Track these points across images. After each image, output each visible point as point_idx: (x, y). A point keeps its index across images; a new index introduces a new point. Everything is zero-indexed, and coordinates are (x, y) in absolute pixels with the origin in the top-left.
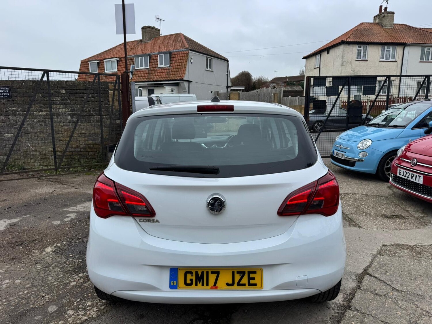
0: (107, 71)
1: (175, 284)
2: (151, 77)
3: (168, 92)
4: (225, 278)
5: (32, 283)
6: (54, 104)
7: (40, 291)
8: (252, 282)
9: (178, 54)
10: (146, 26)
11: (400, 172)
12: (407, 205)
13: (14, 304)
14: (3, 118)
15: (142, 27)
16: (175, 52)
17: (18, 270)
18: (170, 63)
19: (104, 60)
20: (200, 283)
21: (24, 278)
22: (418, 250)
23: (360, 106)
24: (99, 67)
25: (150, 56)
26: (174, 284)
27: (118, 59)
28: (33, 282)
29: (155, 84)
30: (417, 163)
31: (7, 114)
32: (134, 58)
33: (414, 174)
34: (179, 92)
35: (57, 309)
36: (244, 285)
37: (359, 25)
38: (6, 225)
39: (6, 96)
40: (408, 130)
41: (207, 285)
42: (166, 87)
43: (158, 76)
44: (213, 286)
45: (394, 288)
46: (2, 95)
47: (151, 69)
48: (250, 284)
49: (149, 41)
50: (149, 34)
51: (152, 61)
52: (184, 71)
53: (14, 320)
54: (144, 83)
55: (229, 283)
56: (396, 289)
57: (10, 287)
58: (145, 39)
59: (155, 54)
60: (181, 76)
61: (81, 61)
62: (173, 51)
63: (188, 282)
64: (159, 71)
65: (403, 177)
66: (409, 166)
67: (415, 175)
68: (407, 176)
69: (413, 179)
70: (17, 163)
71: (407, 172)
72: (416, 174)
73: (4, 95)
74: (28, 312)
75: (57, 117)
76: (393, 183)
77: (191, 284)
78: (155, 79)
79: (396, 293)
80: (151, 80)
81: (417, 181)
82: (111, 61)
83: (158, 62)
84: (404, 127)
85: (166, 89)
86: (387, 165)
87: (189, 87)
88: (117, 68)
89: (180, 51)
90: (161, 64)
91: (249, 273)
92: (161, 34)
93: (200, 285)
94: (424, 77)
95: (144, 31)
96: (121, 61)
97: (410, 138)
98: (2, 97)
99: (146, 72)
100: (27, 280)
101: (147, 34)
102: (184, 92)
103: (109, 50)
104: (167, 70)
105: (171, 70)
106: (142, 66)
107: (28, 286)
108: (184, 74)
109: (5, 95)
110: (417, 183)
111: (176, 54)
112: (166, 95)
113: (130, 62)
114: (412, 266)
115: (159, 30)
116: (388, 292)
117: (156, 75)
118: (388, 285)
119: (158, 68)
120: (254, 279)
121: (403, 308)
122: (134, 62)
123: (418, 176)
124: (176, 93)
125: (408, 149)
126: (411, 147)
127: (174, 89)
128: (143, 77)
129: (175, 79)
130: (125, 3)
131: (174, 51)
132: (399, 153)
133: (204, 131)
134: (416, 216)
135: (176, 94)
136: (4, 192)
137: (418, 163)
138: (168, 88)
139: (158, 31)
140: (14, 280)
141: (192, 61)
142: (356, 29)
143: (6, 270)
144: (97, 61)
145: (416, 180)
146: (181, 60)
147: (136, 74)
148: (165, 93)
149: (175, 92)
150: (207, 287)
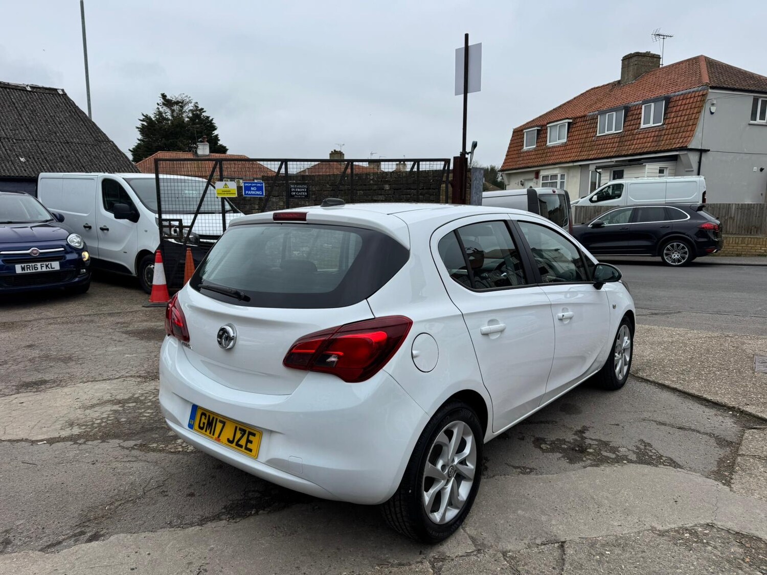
0: (551, 143)
2: (624, 147)
3: (650, 175)
4: (228, 433)
8: (249, 446)
9: (683, 99)
10: (631, 54)
15: (623, 58)
16: (677, 96)
18: (664, 119)
19: (548, 125)
20: (209, 429)
24: (539, 137)
25: (627, 110)
26: (192, 423)
27: (571, 121)
29: (630, 161)
32: (597, 116)
34: (676, 174)
36: (241, 446)
41: (213, 435)
42: (647, 166)
43: (636, 146)
44: (217, 436)
47: (627, 133)
48: (247, 449)
49: (633, 81)
50: (636, 67)
51: (630, 118)
52: (691, 130)
53: (141, 431)
54: (609, 160)
58: (626, 78)
59: (637, 105)
60: (682, 142)
61: (514, 130)
62: (673, 94)
63: (202, 424)
64: (640, 136)
77: (202, 428)
78: (630, 152)
80: (624, 153)
82: (558, 126)
83: (641, 118)
85: (646, 169)
87: (700, 163)
88: (568, 137)
89: (689, 93)
90: (646, 122)
91: (250, 433)
92: (661, 63)
93: (208, 432)
95: (626, 63)
96: (575, 123)
99: (616, 139)
101: (631, 69)
102: (689, 172)
103: (560, 107)
104: (657, 132)
105: (664, 131)
106: (610, 129)
108: (690, 138)
109: (303, 195)
111: (679, 100)
112: (645, 180)
113: (590, 124)
115: (659, 56)
117: (634, 143)
119: (639, 130)
120: (250, 442)
122: (597, 123)
124: (669, 176)
127: (666, 168)
128: (610, 149)
129: (669, 148)
130: (469, 45)
131: (677, 93)
135: (669, 178)
138: (651, 168)
139: (656, 59)
141: (713, 109)
144: (536, 128)
146: (688, 111)
147: (597, 145)
148: (644, 177)
149: (667, 174)
150: (213, 436)
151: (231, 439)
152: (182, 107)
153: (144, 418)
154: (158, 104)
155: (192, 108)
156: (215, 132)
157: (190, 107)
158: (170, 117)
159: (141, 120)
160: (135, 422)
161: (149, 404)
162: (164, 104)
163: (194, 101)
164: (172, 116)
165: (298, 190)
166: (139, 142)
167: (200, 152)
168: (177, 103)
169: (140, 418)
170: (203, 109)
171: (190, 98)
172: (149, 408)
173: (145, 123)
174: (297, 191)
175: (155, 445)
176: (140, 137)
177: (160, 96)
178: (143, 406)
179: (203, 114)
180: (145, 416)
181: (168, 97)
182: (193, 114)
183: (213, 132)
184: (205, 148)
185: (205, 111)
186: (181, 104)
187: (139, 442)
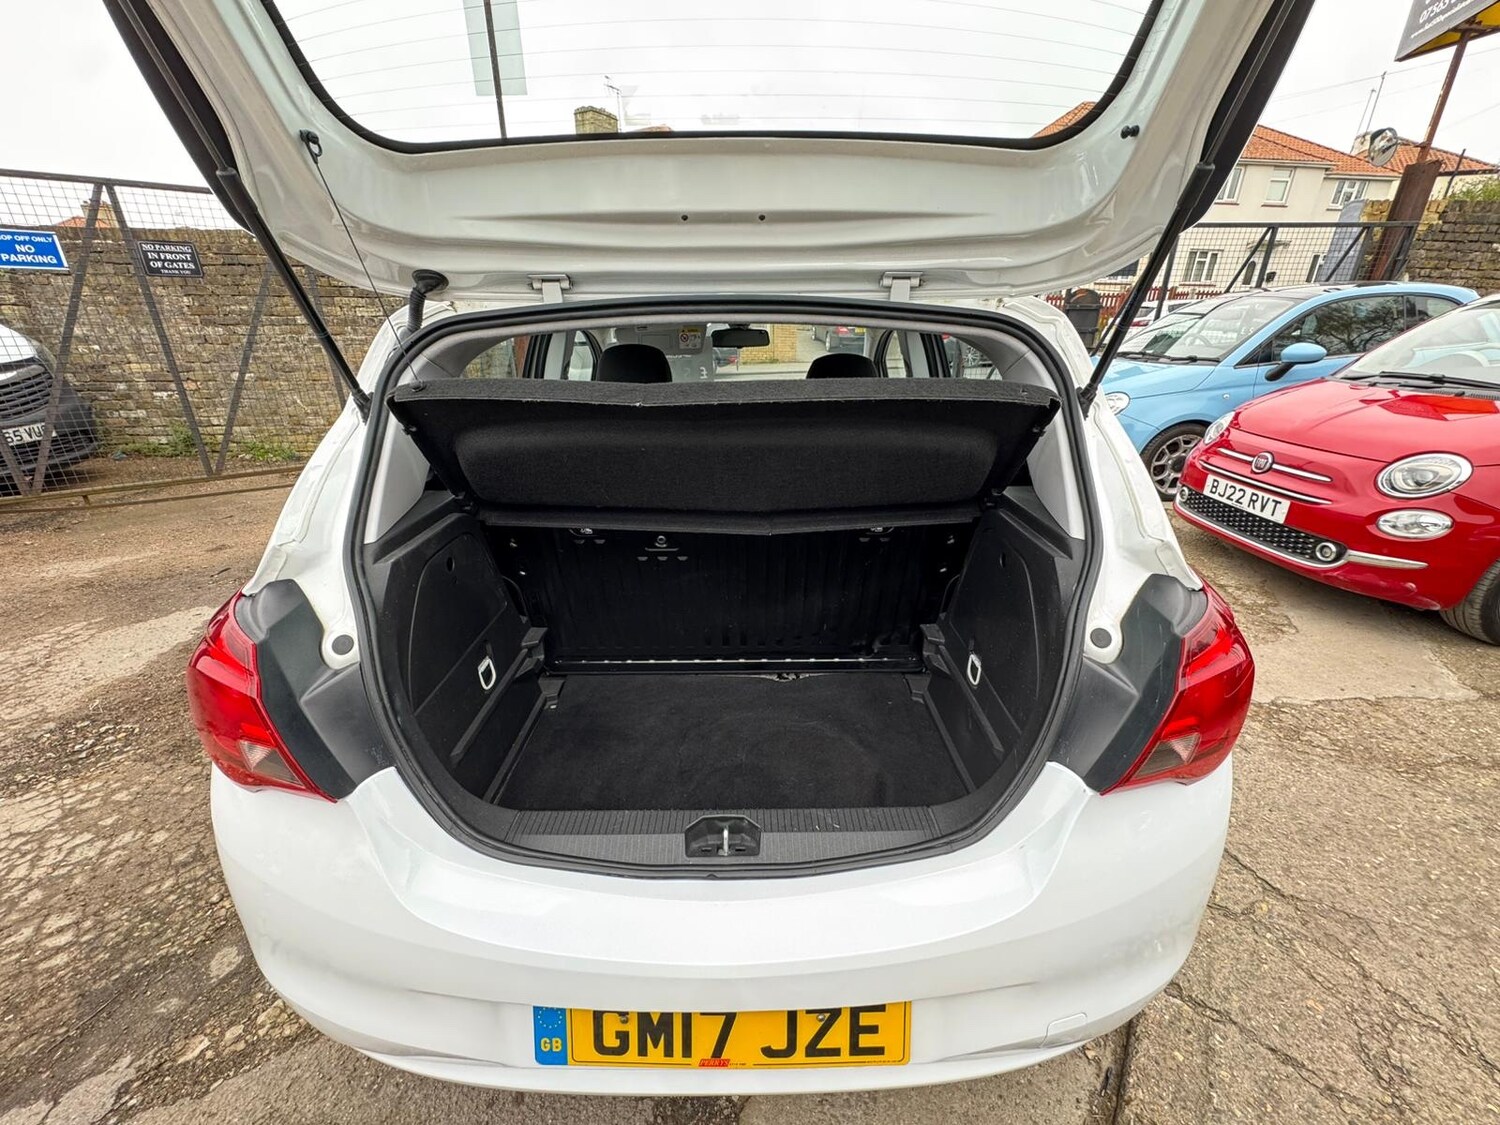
1: (557, 1047)
5: (198, 845)
6: (341, 295)
7: (213, 879)
8: (865, 1041)
10: (583, 107)
11: (1213, 486)
12: (1216, 568)
13: (112, 939)
14: (222, 333)
15: (576, 108)
17: (173, 791)
20: (656, 1045)
21: (182, 822)
22: (1288, 720)
23: (1095, 305)
26: (554, 1050)
28: (202, 843)
30: (1272, 464)
31: (229, 322)
33: (1260, 494)
35: (239, 966)
36: (836, 1052)
37: (1076, 108)
38: (200, 625)
39: (187, 272)
40: (1226, 370)
41: (687, 1051)
44: (708, 1054)
45: (1267, 883)
46: (176, 269)
48: (856, 1049)
50: (591, 126)
53: (88, 1014)
55: (774, 1048)
56: (1274, 888)
57: (128, 861)
63: (611, 1041)
65: (1224, 500)
66: (1246, 471)
67: (1263, 497)
68: (1235, 497)
69: (1254, 508)
70: (275, 445)
71: (1238, 486)
72: (1267, 496)
73: (179, 269)
74: (147, 974)
75: (355, 330)
76: (1186, 511)
77: (622, 1049)
79: (1280, 908)
81: (1266, 514)
84: (1217, 361)
86: (1158, 460)
91: (857, 1011)
92: (618, 127)
93: (656, 1053)
94: (1265, 229)
95: (581, 117)
97: (1224, 391)
98: (177, 272)
100: (188, 829)
101: (588, 127)
107: (182, 857)
109: (184, 269)
110: (1262, 519)
114: (1293, 789)
115: (615, 116)
116: (1252, 898)
118: (1245, 867)
120: (873, 1030)
121: (1320, 979)
123: (1274, 501)
125: (1235, 423)
126: (1240, 417)
132: (1212, 435)
133: (705, 373)
134: (1247, 602)
136: (226, 524)
137: (1275, 466)
139: (612, 121)
140: (149, 833)
142: (1070, 117)
143: (138, 793)
145: (1262, 510)
150: (687, 1060)
151: (781, 1044)
153: (61, 959)
160: (34, 994)
161: (36, 895)
165: (169, 257)
169: (42, 966)
172: (44, 910)
175: (201, 1044)
178: (14, 917)
180: (58, 950)
187: (124, 1069)
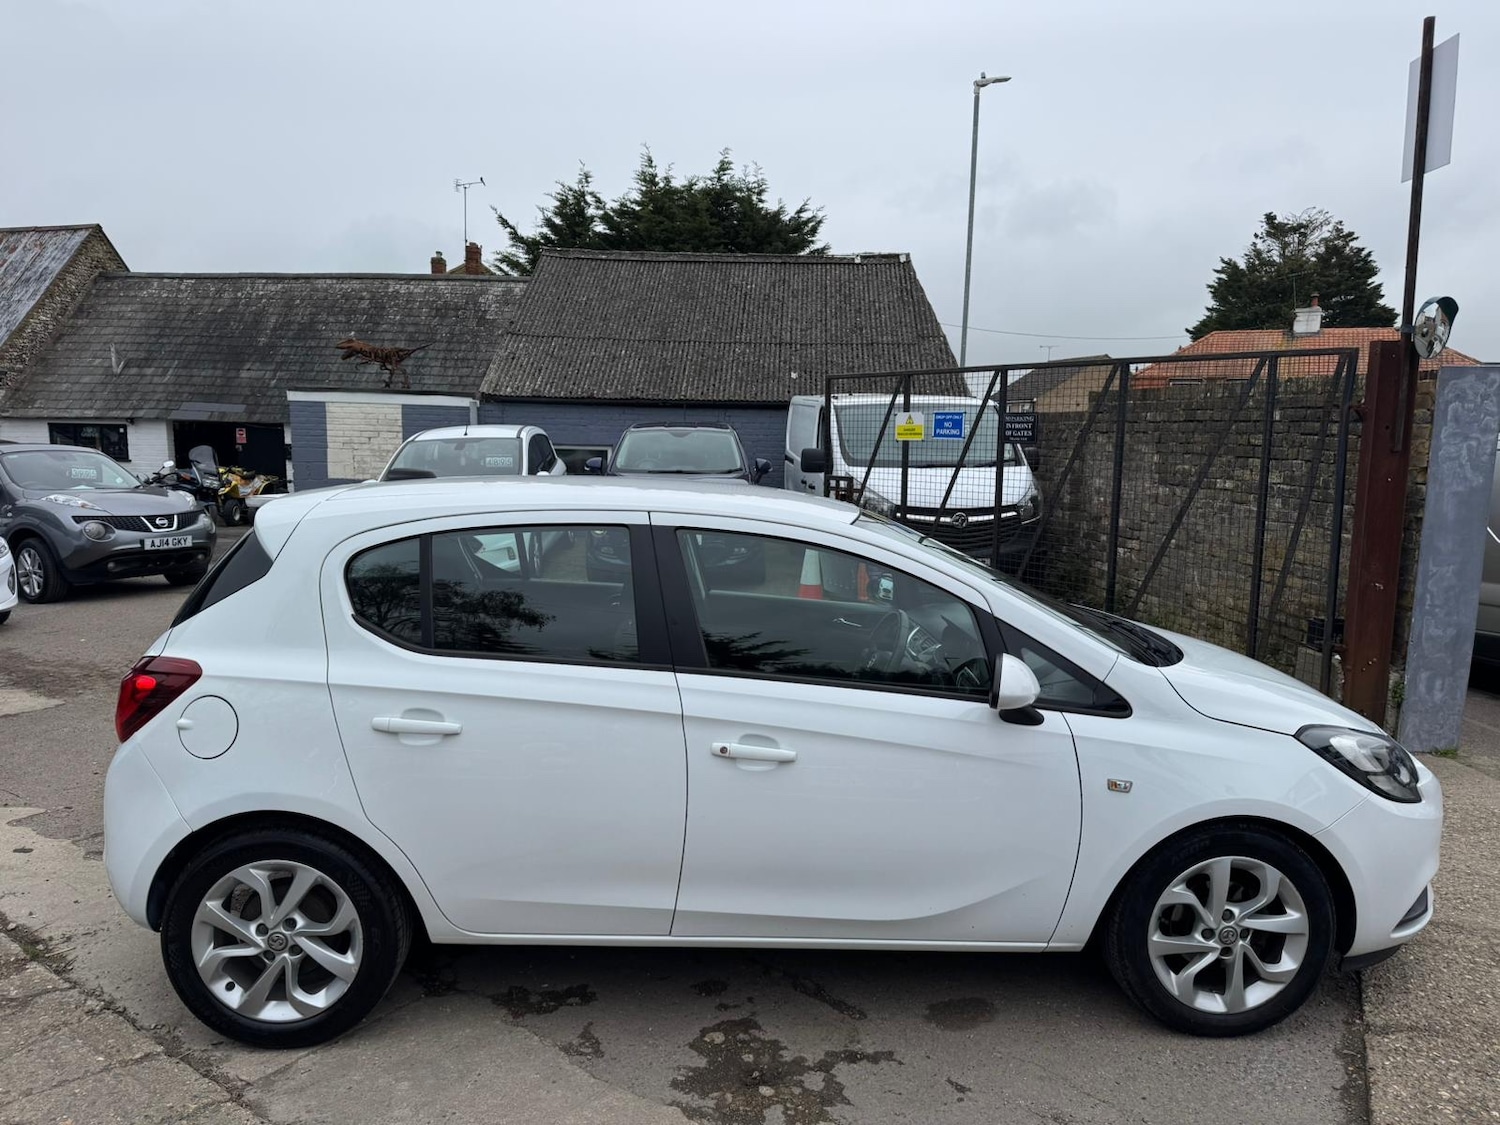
152: (1304, 235)
154: (1256, 236)
155: (1327, 235)
156: (1375, 280)
157: (1326, 232)
158: (1277, 259)
159: (1217, 271)
162: (1269, 234)
163: (1334, 221)
164: (1282, 255)
165: (1017, 426)
166: (1208, 314)
167: (1299, 327)
168: (1295, 229)
170: (1353, 233)
171: (1328, 215)
173: (1223, 276)
174: (1014, 429)
176: (1212, 303)
177: (1263, 218)
179: (1351, 244)
181: (1280, 219)
182: (1327, 248)
183: (1370, 281)
184: (1311, 318)
185: (1357, 238)
186: (1303, 230)
